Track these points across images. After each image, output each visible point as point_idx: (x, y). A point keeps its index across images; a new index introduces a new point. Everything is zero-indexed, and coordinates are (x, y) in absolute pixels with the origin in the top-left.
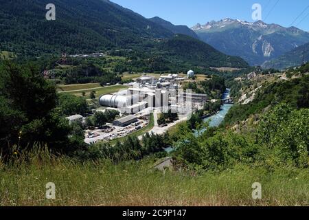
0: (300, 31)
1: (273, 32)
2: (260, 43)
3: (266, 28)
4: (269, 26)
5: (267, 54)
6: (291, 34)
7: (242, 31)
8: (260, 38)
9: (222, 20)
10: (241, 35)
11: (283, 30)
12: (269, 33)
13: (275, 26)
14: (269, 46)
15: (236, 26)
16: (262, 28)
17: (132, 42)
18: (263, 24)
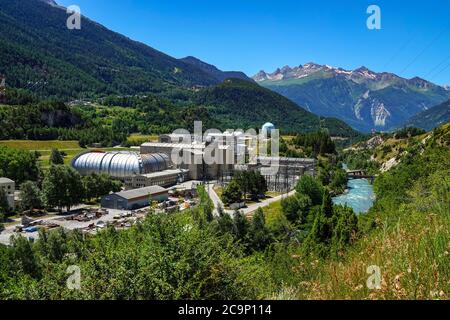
0: (429, 85)
1: (387, 85)
2: (367, 104)
3: (374, 80)
4: (379, 76)
5: (379, 121)
6: (414, 88)
7: (336, 84)
8: (366, 95)
9: (301, 66)
10: (336, 90)
11: (402, 83)
12: (380, 86)
13: (388, 76)
14: (382, 107)
15: (326, 75)
16: (369, 79)
17: (147, 90)
18: (369, 72)
